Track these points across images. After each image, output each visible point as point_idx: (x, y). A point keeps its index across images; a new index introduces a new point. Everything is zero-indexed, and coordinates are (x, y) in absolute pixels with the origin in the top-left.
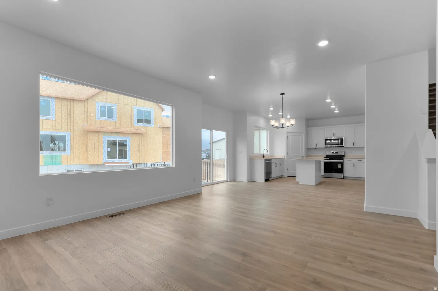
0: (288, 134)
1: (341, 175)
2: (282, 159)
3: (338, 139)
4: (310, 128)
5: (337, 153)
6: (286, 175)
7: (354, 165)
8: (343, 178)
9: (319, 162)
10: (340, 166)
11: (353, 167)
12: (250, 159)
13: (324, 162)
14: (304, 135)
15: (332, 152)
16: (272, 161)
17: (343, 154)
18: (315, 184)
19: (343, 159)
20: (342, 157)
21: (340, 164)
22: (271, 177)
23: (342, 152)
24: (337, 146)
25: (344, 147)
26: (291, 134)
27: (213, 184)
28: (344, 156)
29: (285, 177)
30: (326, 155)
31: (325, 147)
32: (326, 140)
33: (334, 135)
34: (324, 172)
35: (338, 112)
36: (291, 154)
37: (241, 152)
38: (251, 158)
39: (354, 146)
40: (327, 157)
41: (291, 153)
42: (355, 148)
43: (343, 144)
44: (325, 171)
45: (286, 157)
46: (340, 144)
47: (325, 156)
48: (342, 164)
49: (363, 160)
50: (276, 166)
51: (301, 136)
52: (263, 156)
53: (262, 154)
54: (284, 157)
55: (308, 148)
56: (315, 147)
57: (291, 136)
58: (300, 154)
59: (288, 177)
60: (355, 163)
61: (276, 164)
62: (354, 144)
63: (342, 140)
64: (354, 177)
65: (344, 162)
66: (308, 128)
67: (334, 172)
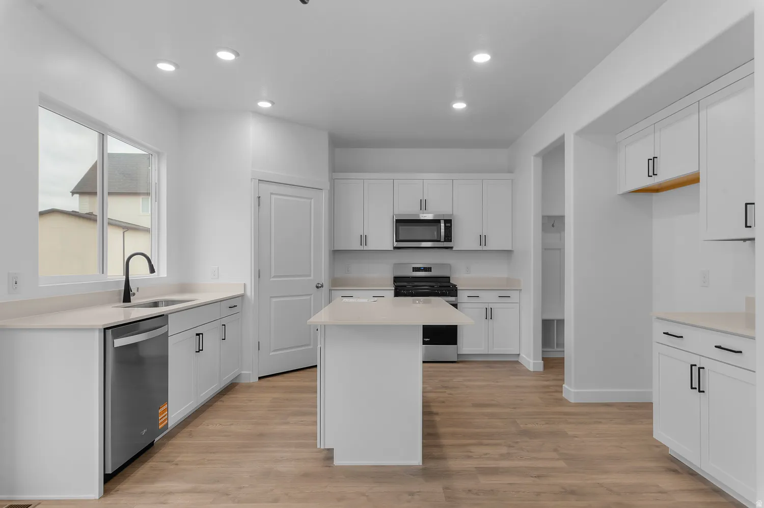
0: (263, 185)
1: (451, 352)
2: (234, 304)
3: (436, 222)
4: (342, 175)
5: (428, 270)
6: (250, 376)
7: (489, 314)
8: (457, 359)
11: (487, 320)
14: (324, 196)
15: (413, 265)
19: (455, 294)
22: (165, 427)
24: (431, 244)
25: (454, 249)
26: (274, 188)
29: (249, 386)
30: (395, 278)
31: (395, 248)
32: (401, 223)
33: (423, 204)
35: (463, 110)
36: (274, 277)
39: (480, 248)
40: (400, 284)
41: (273, 274)
42: (483, 252)
43: (450, 240)
45: (250, 293)
46: (442, 239)
49: (514, 295)
50: (201, 349)
51: (313, 200)
52: (120, 291)
53: (118, 282)
54: (241, 292)
55: (335, 249)
56: (361, 248)
57: (273, 197)
58: (310, 276)
59: (260, 378)
60: (491, 306)
61: (201, 335)
62: (483, 240)
63: (449, 225)
64: (488, 354)
65: (458, 304)
66: (335, 175)
67: (427, 339)
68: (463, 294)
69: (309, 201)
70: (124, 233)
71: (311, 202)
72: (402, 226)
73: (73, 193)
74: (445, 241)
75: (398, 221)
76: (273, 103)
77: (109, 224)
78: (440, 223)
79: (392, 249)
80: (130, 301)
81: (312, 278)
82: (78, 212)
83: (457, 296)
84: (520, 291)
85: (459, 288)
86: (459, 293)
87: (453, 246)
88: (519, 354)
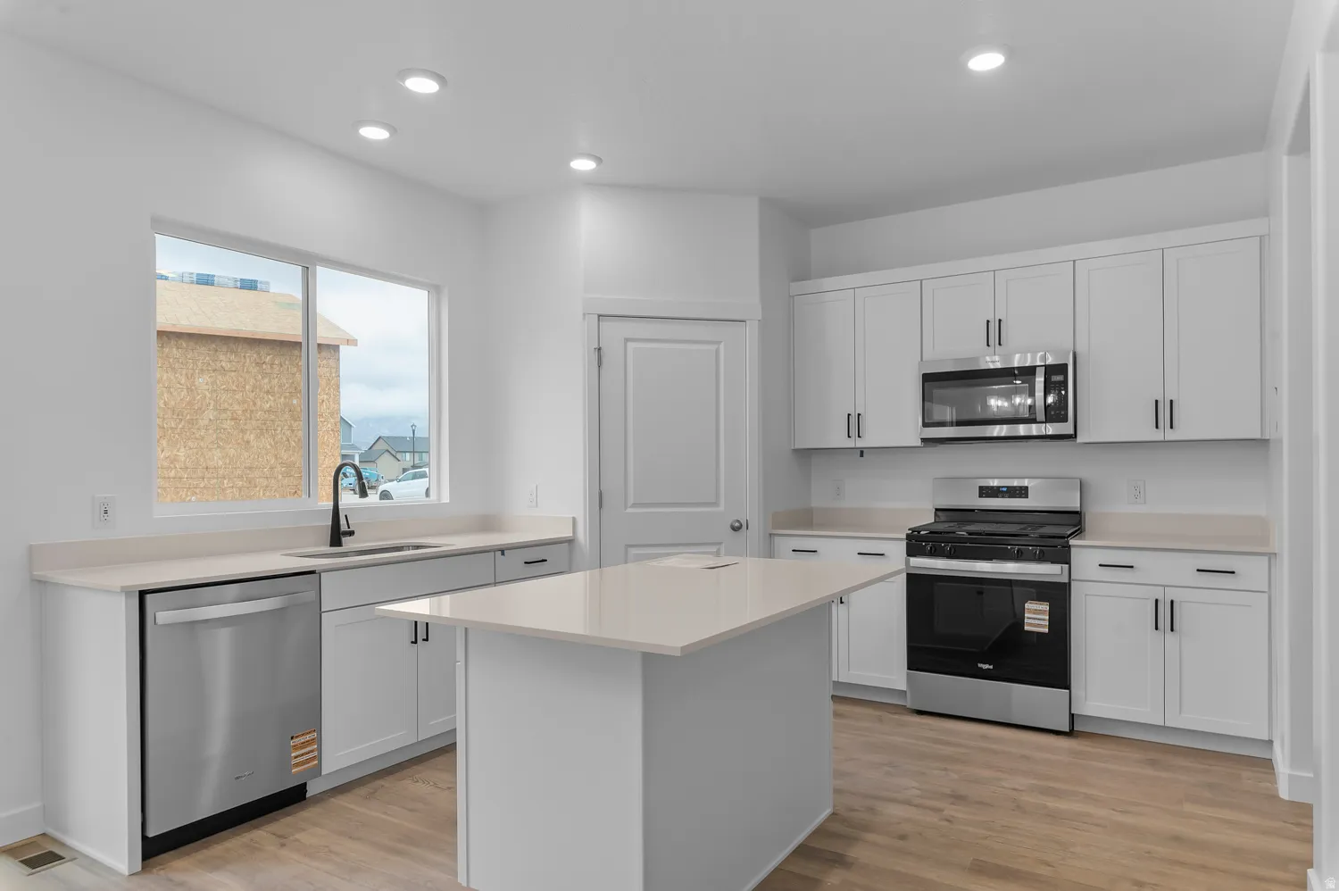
0: (608, 325)
1: (1054, 705)
2: (539, 555)
3: (1022, 374)
5: (1020, 492)
7: (1165, 616)
8: (1068, 729)
10: (1036, 618)
11: (1159, 634)
13: (908, 575)
14: (751, 333)
15: (979, 483)
19: (1063, 557)
21: (1040, 598)
24: (1015, 430)
25: (1079, 440)
26: (631, 328)
28: (1074, 521)
30: (939, 511)
31: (927, 441)
32: (933, 382)
33: (995, 333)
34: (909, 669)
35: (995, 72)
36: (634, 505)
39: (1157, 436)
41: (631, 501)
42: (1172, 446)
43: (1065, 420)
45: (583, 536)
46: (1041, 416)
48: (1058, 596)
49: (1252, 570)
50: (423, 637)
51: (722, 346)
54: (568, 534)
55: (796, 447)
56: (850, 444)
57: (631, 345)
58: (716, 504)
60: (1172, 594)
62: (1164, 412)
63: (1060, 378)
64: (1164, 727)
65: (1072, 583)
66: (796, 287)
67: (986, 666)
68: (1086, 557)
69: (715, 347)
71: (717, 352)
72: (941, 387)
74: (1049, 419)
75: (928, 378)
76: (598, 160)
78: (1034, 374)
79: (919, 443)
81: (721, 508)
83: (1068, 562)
84: (1272, 556)
85: (1072, 542)
86: (1075, 555)
87: (1072, 432)
88: (1270, 742)
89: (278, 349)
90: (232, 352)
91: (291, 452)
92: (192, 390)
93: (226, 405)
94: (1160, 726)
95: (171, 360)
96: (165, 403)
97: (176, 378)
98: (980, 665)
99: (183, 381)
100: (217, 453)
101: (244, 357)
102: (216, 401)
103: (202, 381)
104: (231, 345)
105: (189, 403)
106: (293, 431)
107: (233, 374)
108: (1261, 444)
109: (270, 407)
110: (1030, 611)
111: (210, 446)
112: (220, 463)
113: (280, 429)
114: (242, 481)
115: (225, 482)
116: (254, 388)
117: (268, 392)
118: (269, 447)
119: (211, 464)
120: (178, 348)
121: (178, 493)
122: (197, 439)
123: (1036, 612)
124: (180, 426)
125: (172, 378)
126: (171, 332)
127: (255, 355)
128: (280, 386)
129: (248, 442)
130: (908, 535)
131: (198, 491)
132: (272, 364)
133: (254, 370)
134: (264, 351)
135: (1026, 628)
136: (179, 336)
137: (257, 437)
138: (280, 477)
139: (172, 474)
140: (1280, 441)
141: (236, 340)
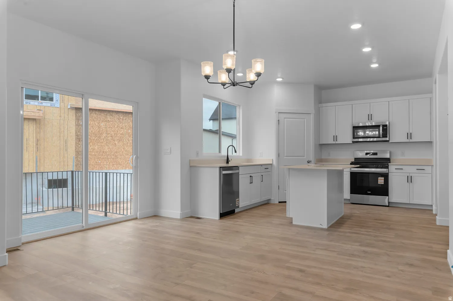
0: (280, 115)
1: (385, 200)
2: (267, 167)
3: (377, 127)
4: (324, 105)
5: (375, 154)
6: (275, 200)
7: (410, 179)
8: (388, 205)
9: (340, 173)
10: (381, 181)
11: (408, 183)
12: (191, 167)
13: (351, 172)
14: (312, 117)
15: (366, 152)
16: (241, 171)
17: (387, 156)
18: (328, 224)
20: (385, 162)
21: (382, 177)
22: (238, 207)
23: (385, 152)
24: (375, 139)
25: (390, 142)
26: (286, 115)
27: (87, 228)
28: (388, 160)
29: (274, 204)
30: (355, 159)
31: (354, 142)
32: (356, 128)
33: (370, 117)
34: (351, 194)
35: (377, 67)
36: (286, 156)
37: (169, 151)
38: (191, 165)
39: (408, 141)
40: (358, 162)
41: (285, 155)
42: (411, 143)
43: (387, 137)
44: (352, 192)
45: (275, 163)
46: (381, 136)
47: (353, 161)
48: (386, 176)
49: (428, 169)
50: (252, 182)
51: (305, 120)
52: (225, 159)
53: (225, 156)
54: (271, 163)
55: (320, 143)
56: (334, 143)
57: (286, 119)
58: (304, 156)
59: (279, 202)
60: (411, 175)
61: (252, 177)
62: (410, 136)
63: (386, 128)
64: (409, 204)
65: (389, 173)
66: (320, 105)
67: (369, 192)
68: (392, 167)
69: (304, 120)
70: (232, 140)
73: (210, 120)
74: (383, 137)
75: (354, 127)
76: (283, 78)
77: (222, 134)
78: (380, 127)
79: (352, 143)
80: (228, 163)
82: (212, 130)
83: (388, 168)
84: (432, 166)
85: (389, 164)
86: (389, 166)
87: (388, 140)
88: (432, 205)
89: (125, 114)
90: (111, 115)
91: (128, 147)
92: (99, 127)
93: (109, 132)
94: (408, 203)
95: (93, 118)
96: (92, 132)
97: (95, 123)
98: (368, 192)
99: (97, 124)
100: (107, 147)
101: (115, 117)
102: (106, 131)
103: (102, 124)
104: (111, 113)
105: (99, 131)
106: (129, 140)
107: (111, 122)
108: (431, 142)
109: (122, 133)
110: (379, 179)
111: (104, 145)
112: (107, 150)
113: (125, 140)
114: (114, 156)
115: (109, 156)
116: (118, 126)
117: (122, 128)
118: (122, 146)
119: (105, 151)
120: (95, 114)
121: (95, 160)
122: (101, 143)
123: (381, 179)
124: (96, 139)
125: (94, 123)
126: (93, 109)
127: (118, 116)
128: (125, 126)
129: (115, 144)
130: (350, 163)
131: (101, 159)
132: (123, 119)
133: (117, 121)
134: (120, 115)
135: (379, 183)
136: (96, 110)
137: (118, 142)
138: (125, 155)
139: (93, 154)
140: (433, 142)
141: (113, 111)
